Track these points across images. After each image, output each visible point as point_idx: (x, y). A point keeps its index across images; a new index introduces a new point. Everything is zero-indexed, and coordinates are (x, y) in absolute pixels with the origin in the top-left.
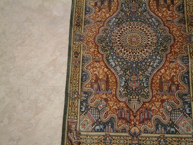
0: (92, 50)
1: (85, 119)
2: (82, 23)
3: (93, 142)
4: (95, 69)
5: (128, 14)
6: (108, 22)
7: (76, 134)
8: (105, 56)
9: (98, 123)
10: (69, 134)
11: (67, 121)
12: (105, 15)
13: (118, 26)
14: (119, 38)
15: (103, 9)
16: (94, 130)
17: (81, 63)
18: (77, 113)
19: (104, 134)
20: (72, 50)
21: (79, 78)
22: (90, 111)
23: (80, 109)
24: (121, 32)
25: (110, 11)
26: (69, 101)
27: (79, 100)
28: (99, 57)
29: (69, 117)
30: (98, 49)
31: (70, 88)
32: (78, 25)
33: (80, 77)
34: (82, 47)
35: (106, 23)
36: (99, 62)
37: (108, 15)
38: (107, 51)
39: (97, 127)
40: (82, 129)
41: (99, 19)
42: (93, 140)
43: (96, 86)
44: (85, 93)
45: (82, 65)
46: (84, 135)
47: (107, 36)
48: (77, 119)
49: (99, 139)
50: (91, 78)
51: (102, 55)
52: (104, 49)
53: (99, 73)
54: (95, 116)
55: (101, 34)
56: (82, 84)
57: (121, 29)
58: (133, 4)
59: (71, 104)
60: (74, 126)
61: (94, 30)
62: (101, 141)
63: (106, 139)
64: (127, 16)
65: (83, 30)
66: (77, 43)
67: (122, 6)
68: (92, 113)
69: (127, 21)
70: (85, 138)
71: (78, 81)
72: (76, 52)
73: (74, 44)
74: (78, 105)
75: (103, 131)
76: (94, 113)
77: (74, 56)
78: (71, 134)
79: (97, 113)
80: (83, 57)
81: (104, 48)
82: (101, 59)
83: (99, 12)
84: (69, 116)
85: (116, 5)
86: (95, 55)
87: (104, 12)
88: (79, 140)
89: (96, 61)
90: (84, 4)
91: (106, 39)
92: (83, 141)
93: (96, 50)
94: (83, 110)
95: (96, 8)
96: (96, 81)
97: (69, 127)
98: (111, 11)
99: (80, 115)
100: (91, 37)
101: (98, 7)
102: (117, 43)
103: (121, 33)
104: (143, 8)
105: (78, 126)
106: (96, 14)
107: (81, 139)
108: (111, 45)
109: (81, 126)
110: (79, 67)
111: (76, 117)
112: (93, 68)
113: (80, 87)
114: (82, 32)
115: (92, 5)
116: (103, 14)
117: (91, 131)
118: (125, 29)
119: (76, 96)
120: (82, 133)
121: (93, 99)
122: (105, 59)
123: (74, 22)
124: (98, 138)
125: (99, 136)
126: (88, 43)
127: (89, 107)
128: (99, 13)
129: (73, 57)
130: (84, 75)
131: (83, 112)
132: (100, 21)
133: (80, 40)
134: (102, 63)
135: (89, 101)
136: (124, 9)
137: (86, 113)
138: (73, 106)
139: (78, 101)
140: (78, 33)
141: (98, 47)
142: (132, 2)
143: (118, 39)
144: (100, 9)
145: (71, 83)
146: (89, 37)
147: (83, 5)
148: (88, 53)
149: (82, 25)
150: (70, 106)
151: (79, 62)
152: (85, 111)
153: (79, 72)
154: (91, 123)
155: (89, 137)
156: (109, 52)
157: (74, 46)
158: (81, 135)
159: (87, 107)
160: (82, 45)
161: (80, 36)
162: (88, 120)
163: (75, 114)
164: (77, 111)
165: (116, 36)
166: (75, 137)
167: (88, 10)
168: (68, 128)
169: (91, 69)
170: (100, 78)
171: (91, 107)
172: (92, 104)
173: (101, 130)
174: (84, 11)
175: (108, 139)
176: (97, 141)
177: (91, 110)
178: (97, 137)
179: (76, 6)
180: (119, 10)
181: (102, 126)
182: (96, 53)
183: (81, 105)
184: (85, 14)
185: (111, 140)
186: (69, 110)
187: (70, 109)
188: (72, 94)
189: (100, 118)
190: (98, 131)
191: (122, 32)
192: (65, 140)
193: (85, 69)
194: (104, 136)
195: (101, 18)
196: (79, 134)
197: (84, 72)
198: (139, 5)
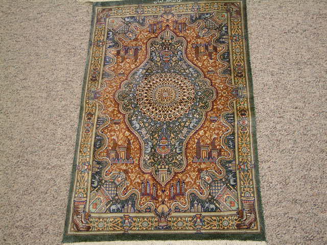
0: (111, 109)
1: (97, 197)
2: (99, 77)
3: (107, 226)
4: (113, 133)
5: (159, 64)
6: (134, 74)
7: (85, 216)
8: (127, 116)
9: (115, 201)
10: (75, 217)
11: (73, 200)
12: (130, 66)
13: (145, 79)
14: (146, 93)
15: (127, 59)
16: (109, 211)
17: (95, 126)
18: (87, 189)
19: (121, 215)
20: (84, 111)
21: (91, 144)
22: (105, 186)
23: (92, 183)
24: (149, 86)
25: (136, 61)
26: (76, 175)
27: (90, 172)
28: (119, 117)
29: (76, 196)
30: (118, 107)
31: (79, 158)
32: (94, 79)
33: (93, 143)
34: (97, 107)
35: (130, 76)
36: (118, 123)
37: (133, 66)
38: (130, 109)
39: (113, 207)
40: (93, 210)
41: (122, 71)
42: (107, 223)
43: (113, 154)
44: (99, 163)
45: (97, 128)
46: (95, 218)
47: (131, 91)
48: (86, 197)
49: (115, 222)
50: (108, 144)
51: (124, 115)
52: (126, 108)
53: (118, 137)
54: (110, 192)
55: (123, 89)
56: (94, 151)
57: (150, 82)
58: (166, 52)
59: (79, 179)
60: (82, 206)
61: (114, 84)
62: (118, 225)
63: (125, 221)
64: (158, 66)
65: (99, 85)
66: (91, 101)
67: (151, 54)
68: (108, 189)
69: (158, 72)
70: (97, 222)
71: (90, 148)
72: (90, 114)
73: (86, 103)
74: (88, 180)
75: (121, 212)
76: (110, 189)
77: (86, 118)
78: (78, 216)
79: (113, 189)
80: (98, 118)
81: (126, 106)
82: (122, 120)
83: (122, 62)
84: (76, 193)
85: (145, 53)
86: (114, 115)
87: (128, 63)
88: (88, 223)
89: (115, 123)
90: (104, 53)
91: (129, 95)
92: (93, 225)
93: (116, 109)
94: (95, 185)
95: (118, 58)
96: (114, 148)
97: (76, 208)
98: (138, 61)
99: (91, 192)
100: (109, 94)
101: (121, 57)
102: (143, 99)
103: (149, 88)
104: (178, 57)
105: (87, 207)
106: (118, 65)
107: (91, 222)
108: (135, 102)
109: (91, 206)
110: (92, 131)
111: (86, 194)
112: (111, 131)
113: (92, 156)
114: (99, 87)
115: (113, 54)
116: (127, 65)
117: (105, 212)
118: (154, 82)
119: (86, 167)
120: (93, 215)
121: (109, 170)
122: (126, 120)
123: (89, 77)
124: (113, 221)
125: (115, 218)
126: (105, 101)
127: (103, 182)
128: (122, 64)
129: (84, 119)
130: (98, 140)
131: (95, 188)
132: (123, 74)
133: (95, 98)
134: (123, 126)
135: (104, 173)
136: (155, 58)
137: (99, 189)
138: (82, 181)
139: (88, 173)
140: (93, 89)
141: (118, 105)
142: (165, 49)
143: (145, 95)
144: (124, 59)
145: (80, 151)
146: (107, 93)
147: (102, 54)
148: (105, 114)
149: (99, 79)
150: (78, 181)
151: (93, 124)
152: (97, 186)
153: (91, 137)
154: (105, 202)
155: (101, 220)
156: (132, 111)
157: (87, 106)
158: (92, 218)
159: (100, 181)
160: (97, 104)
161: (96, 93)
162: (101, 198)
163: (84, 191)
164: (87, 186)
165: (143, 91)
166: (83, 220)
167: (108, 60)
168: (74, 209)
169: (108, 133)
170: (119, 143)
171: (106, 181)
172: (108, 178)
173: (118, 211)
174: (103, 62)
175: (127, 221)
176: (113, 225)
177: (106, 184)
178: (113, 219)
179: (93, 56)
180: (147, 59)
181: (119, 206)
182: (115, 113)
183: (92, 179)
184: (104, 65)
185: (130, 223)
186: (77, 186)
187: (78, 184)
188: (81, 166)
189: (117, 195)
190: (114, 211)
191: (151, 85)
192: (70, 225)
193: (101, 133)
194: (121, 218)
195: (124, 69)
196: (88, 216)
197: (98, 136)
198: (174, 53)
